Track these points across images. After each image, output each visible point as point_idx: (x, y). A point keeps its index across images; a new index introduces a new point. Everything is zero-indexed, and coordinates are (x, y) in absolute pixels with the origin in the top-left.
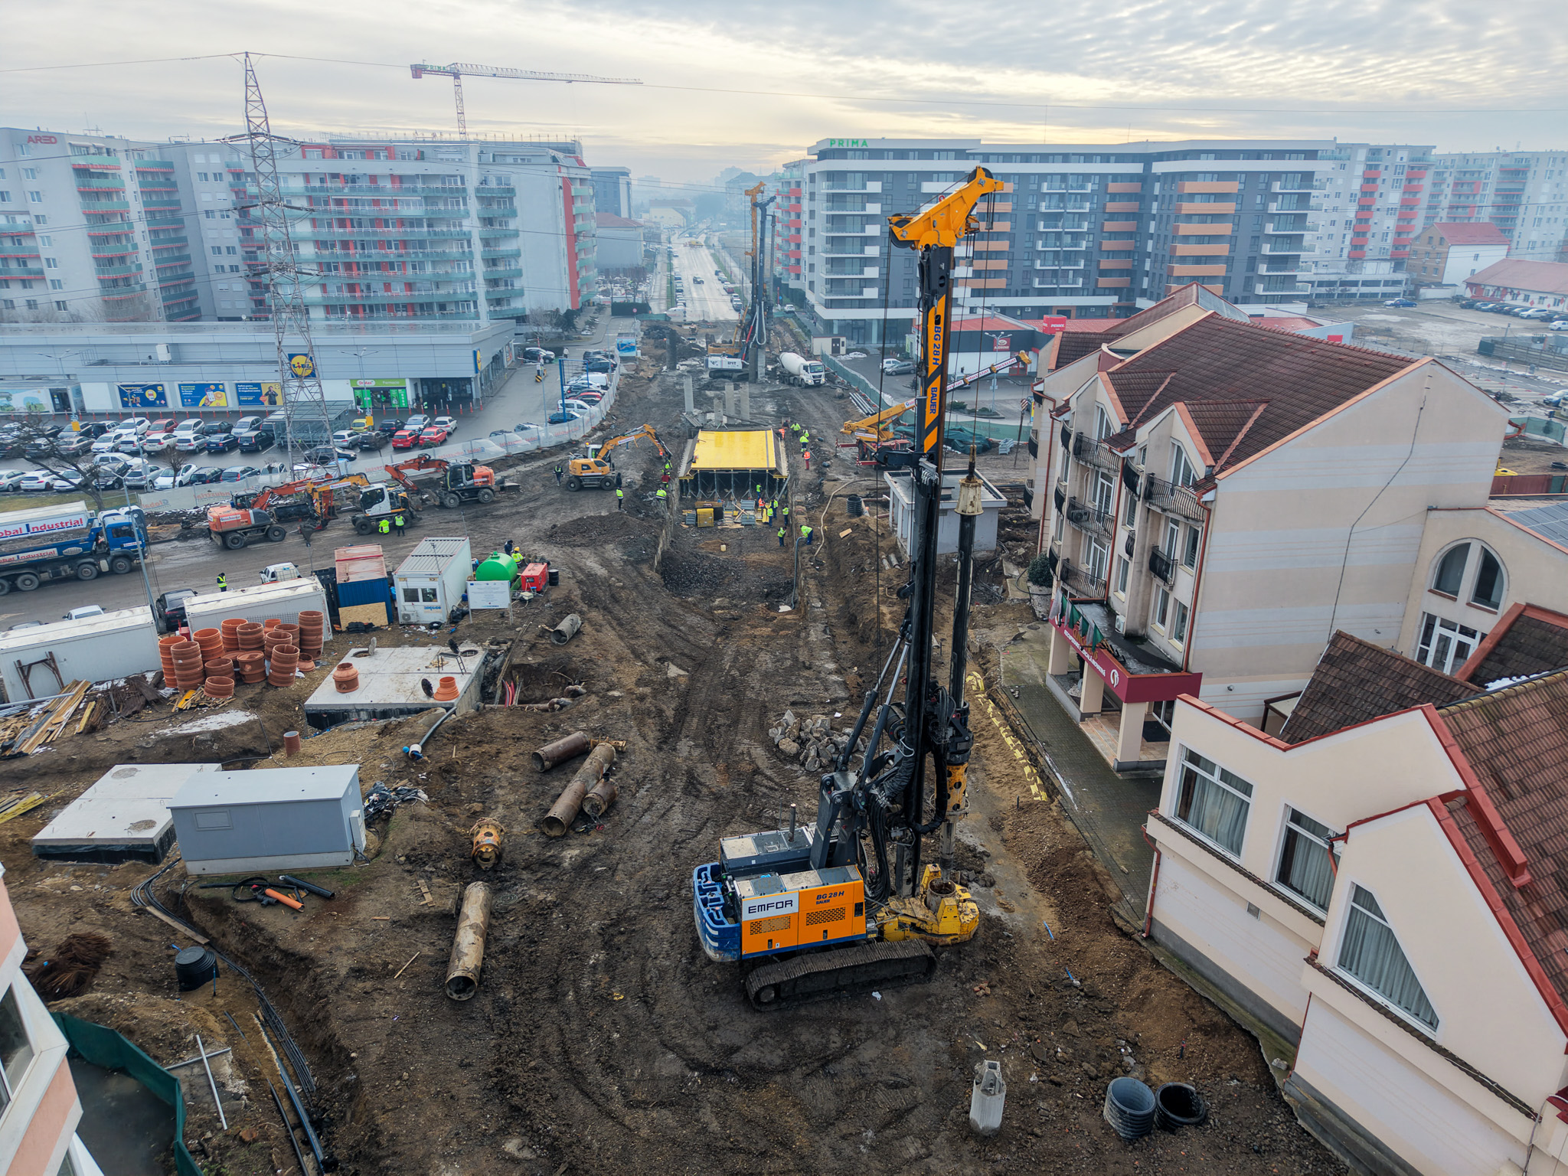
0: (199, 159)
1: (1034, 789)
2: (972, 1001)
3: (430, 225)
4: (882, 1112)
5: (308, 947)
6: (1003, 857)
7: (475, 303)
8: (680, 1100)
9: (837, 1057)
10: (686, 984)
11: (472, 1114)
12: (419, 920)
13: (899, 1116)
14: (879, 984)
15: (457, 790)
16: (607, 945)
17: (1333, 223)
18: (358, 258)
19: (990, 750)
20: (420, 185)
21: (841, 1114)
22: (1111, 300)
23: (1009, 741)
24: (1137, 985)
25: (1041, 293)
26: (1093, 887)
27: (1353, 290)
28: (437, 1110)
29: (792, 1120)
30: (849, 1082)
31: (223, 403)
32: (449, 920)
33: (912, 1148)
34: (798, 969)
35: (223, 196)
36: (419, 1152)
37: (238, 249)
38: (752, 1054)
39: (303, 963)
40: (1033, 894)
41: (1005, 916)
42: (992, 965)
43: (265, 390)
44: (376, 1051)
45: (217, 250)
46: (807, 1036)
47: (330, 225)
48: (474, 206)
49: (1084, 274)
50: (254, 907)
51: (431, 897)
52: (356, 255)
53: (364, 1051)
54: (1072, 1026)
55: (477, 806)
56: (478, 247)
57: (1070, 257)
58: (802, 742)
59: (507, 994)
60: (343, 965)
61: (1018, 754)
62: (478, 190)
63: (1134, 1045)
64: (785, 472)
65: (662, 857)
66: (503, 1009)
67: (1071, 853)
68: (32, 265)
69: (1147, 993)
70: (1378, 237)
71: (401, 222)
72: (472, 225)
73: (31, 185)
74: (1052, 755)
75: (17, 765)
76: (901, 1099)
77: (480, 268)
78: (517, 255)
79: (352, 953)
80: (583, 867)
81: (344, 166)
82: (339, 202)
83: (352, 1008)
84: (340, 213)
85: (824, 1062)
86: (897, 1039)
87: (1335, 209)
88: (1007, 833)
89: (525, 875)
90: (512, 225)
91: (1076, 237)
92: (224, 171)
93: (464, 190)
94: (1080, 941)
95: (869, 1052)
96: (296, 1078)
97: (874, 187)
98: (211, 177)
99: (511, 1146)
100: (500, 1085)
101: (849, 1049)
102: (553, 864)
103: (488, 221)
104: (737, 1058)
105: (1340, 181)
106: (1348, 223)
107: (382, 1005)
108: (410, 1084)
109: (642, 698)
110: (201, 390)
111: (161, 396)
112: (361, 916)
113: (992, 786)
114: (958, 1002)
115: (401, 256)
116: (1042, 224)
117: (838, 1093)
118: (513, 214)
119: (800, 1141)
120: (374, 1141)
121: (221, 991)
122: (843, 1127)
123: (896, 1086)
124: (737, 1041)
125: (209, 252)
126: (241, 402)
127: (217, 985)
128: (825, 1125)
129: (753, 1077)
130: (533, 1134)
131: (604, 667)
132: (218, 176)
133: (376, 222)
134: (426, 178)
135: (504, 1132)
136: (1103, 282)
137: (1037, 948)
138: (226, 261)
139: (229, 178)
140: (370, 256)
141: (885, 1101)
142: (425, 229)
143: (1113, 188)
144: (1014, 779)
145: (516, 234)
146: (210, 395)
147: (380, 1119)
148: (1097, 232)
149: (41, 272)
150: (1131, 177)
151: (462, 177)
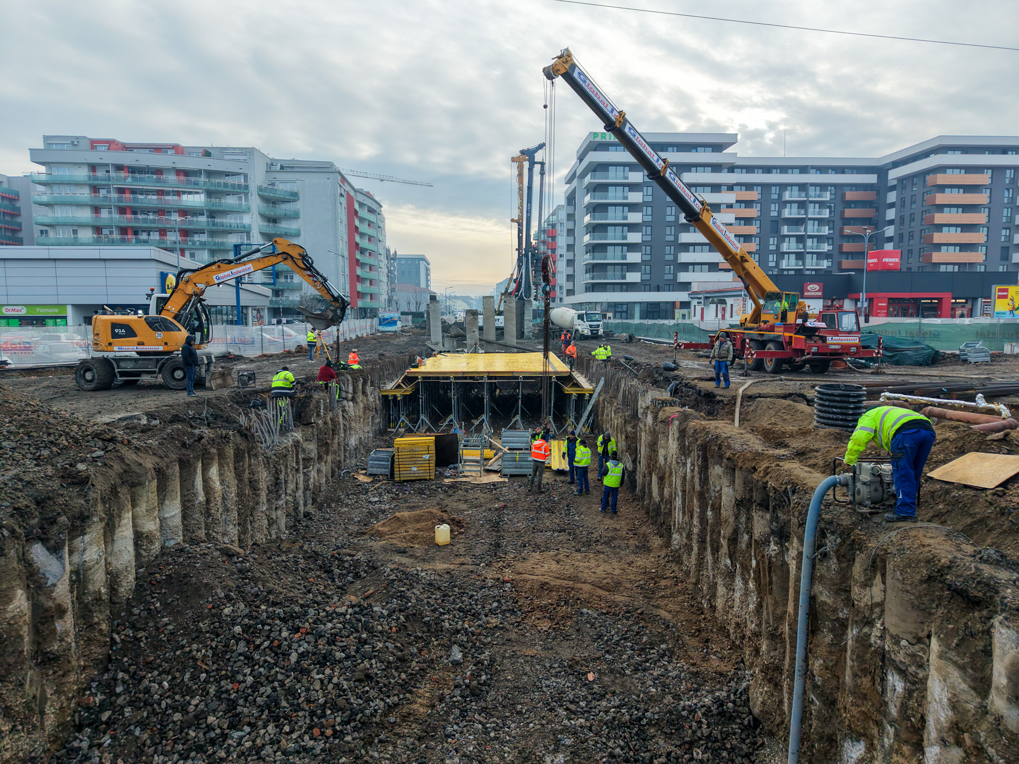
3: (210, 216)
20: (202, 179)
47: (110, 212)
48: (255, 203)
62: (260, 189)
71: (184, 212)
72: (252, 220)
81: (130, 159)
82: (121, 191)
90: (294, 225)
103: (269, 219)
134: (210, 174)
142: (205, 219)
143: (850, 195)
150: (866, 186)
151: (246, 176)
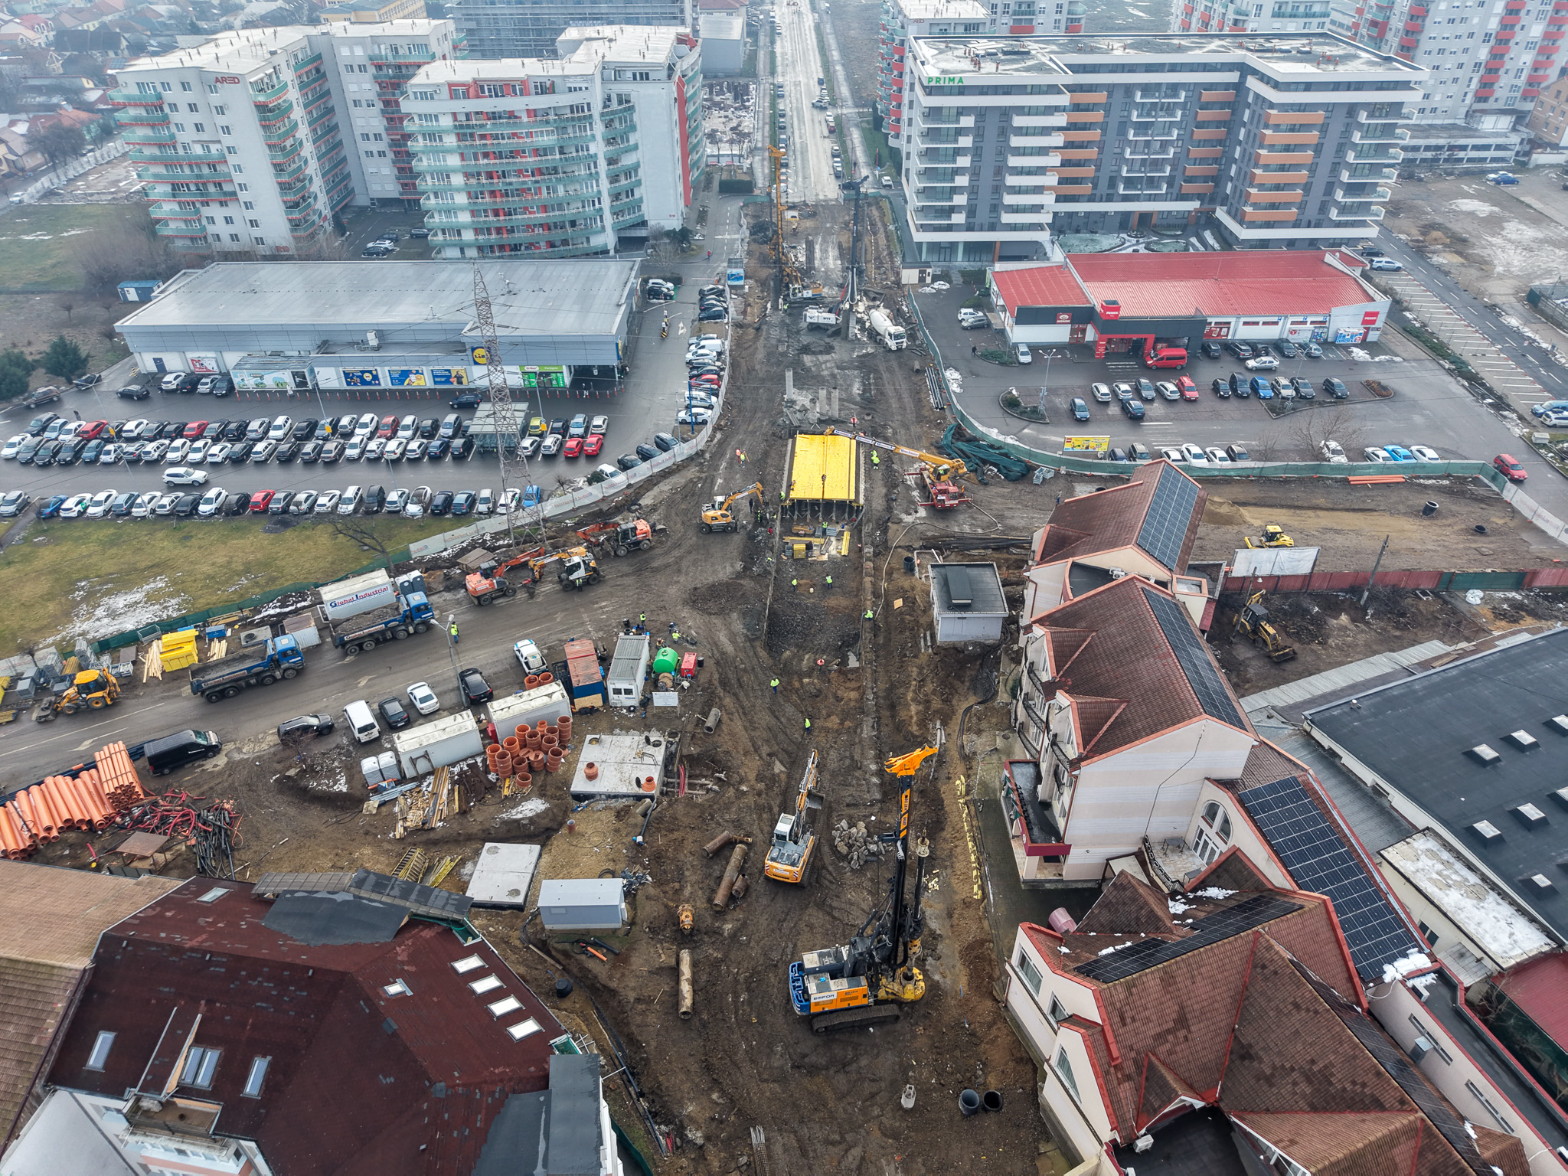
0: (345, 52)
1: (976, 887)
2: (914, 1036)
3: (561, 153)
4: (866, 1093)
5: (613, 985)
6: (949, 937)
7: (601, 217)
8: (782, 1079)
9: (850, 1064)
10: (785, 1016)
11: (697, 1080)
12: (660, 971)
13: (873, 1096)
14: (872, 1025)
15: (665, 872)
16: (748, 990)
17: (1461, 66)
18: (501, 186)
19: (959, 850)
20: (552, 117)
21: (849, 1092)
22: (1193, 205)
23: (970, 844)
24: (994, 1031)
25: (1126, 198)
26: (988, 968)
27: (1461, 154)
28: (682, 1076)
29: (829, 1094)
30: (854, 1076)
31: (422, 383)
32: (675, 971)
33: (876, 1111)
34: (836, 1021)
35: (368, 86)
36: (679, 1095)
37: (384, 136)
38: (813, 1059)
39: (613, 993)
40: (959, 965)
41: (941, 981)
42: (927, 1016)
43: (454, 374)
44: (653, 1044)
45: (366, 137)
46: (837, 1050)
47: (476, 159)
48: (599, 128)
49: (1170, 181)
50: (583, 957)
51: (666, 959)
52: (499, 184)
53: (648, 1044)
54: (958, 1053)
55: (677, 885)
56: (603, 167)
57: (1157, 165)
58: (850, 846)
59: (705, 1016)
60: (632, 996)
61: (973, 858)
62: (602, 115)
63: (984, 1064)
64: (862, 501)
65: (773, 931)
66: (704, 1025)
67: (982, 942)
68: (227, 188)
69: (997, 1037)
70: (1512, 74)
71: (536, 152)
72: (598, 148)
73: (222, 121)
74: (990, 866)
75: (432, 835)
76: (874, 1087)
77: (605, 185)
78: (636, 167)
79: (634, 989)
80: (734, 936)
81: (488, 104)
82: (483, 137)
83: (639, 1019)
84: (485, 145)
85: (844, 1065)
86: (878, 1055)
87: (1465, 51)
88: (955, 921)
89: (706, 939)
90: (633, 139)
91: (1164, 145)
92: (368, 63)
93: (591, 116)
94: (975, 999)
95: (864, 1062)
96: (620, 1047)
97: (967, 122)
98: (356, 69)
99: (715, 1096)
100: (708, 1068)
101: (856, 1058)
102: (718, 932)
103: (610, 141)
104: (807, 1060)
105: (1476, 20)
106: (1477, 65)
107: (652, 1019)
108: (670, 1062)
109: (759, 794)
110: (405, 374)
111: (376, 377)
112: (634, 967)
113: (954, 881)
114: (908, 1037)
115: (537, 182)
116: (1132, 132)
117: (849, 1082)
118: (633, 128)
119: (831, 1104)
120: (659, 1087)
121: (576, 1000)
122: (849, 1099)
123: (874, 1080)
124: (807, 1051)
125: (359, 139)
126: (436, 383)
127: (573, 996)
128: (841, 1097)
129: (813, 1070)
130: (723, 1093)
131: (738, 758)
132: (362, 68)
133: (514, 154)
134: (557, 110)
135: (711, 1090)
136: (1188, 188)
137: (953, 1002)
138: (375, 146)
139: (372, 70)
140: (511, 184)
141: (868, 1088)
142: (558, 156)
143: (1207, 96)
144: (967, 880)
145: (636, 147)
146: (413, 377)
147: (661, 1078)
148: (1187, 138)
149: (234, 193)
150: (1227, 86)
151: (589, 105)
